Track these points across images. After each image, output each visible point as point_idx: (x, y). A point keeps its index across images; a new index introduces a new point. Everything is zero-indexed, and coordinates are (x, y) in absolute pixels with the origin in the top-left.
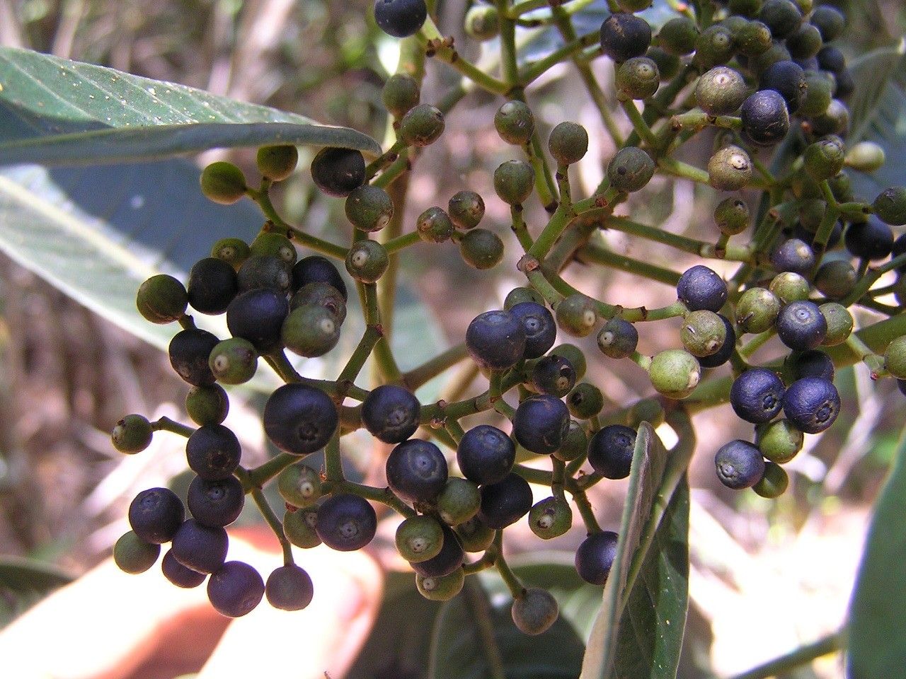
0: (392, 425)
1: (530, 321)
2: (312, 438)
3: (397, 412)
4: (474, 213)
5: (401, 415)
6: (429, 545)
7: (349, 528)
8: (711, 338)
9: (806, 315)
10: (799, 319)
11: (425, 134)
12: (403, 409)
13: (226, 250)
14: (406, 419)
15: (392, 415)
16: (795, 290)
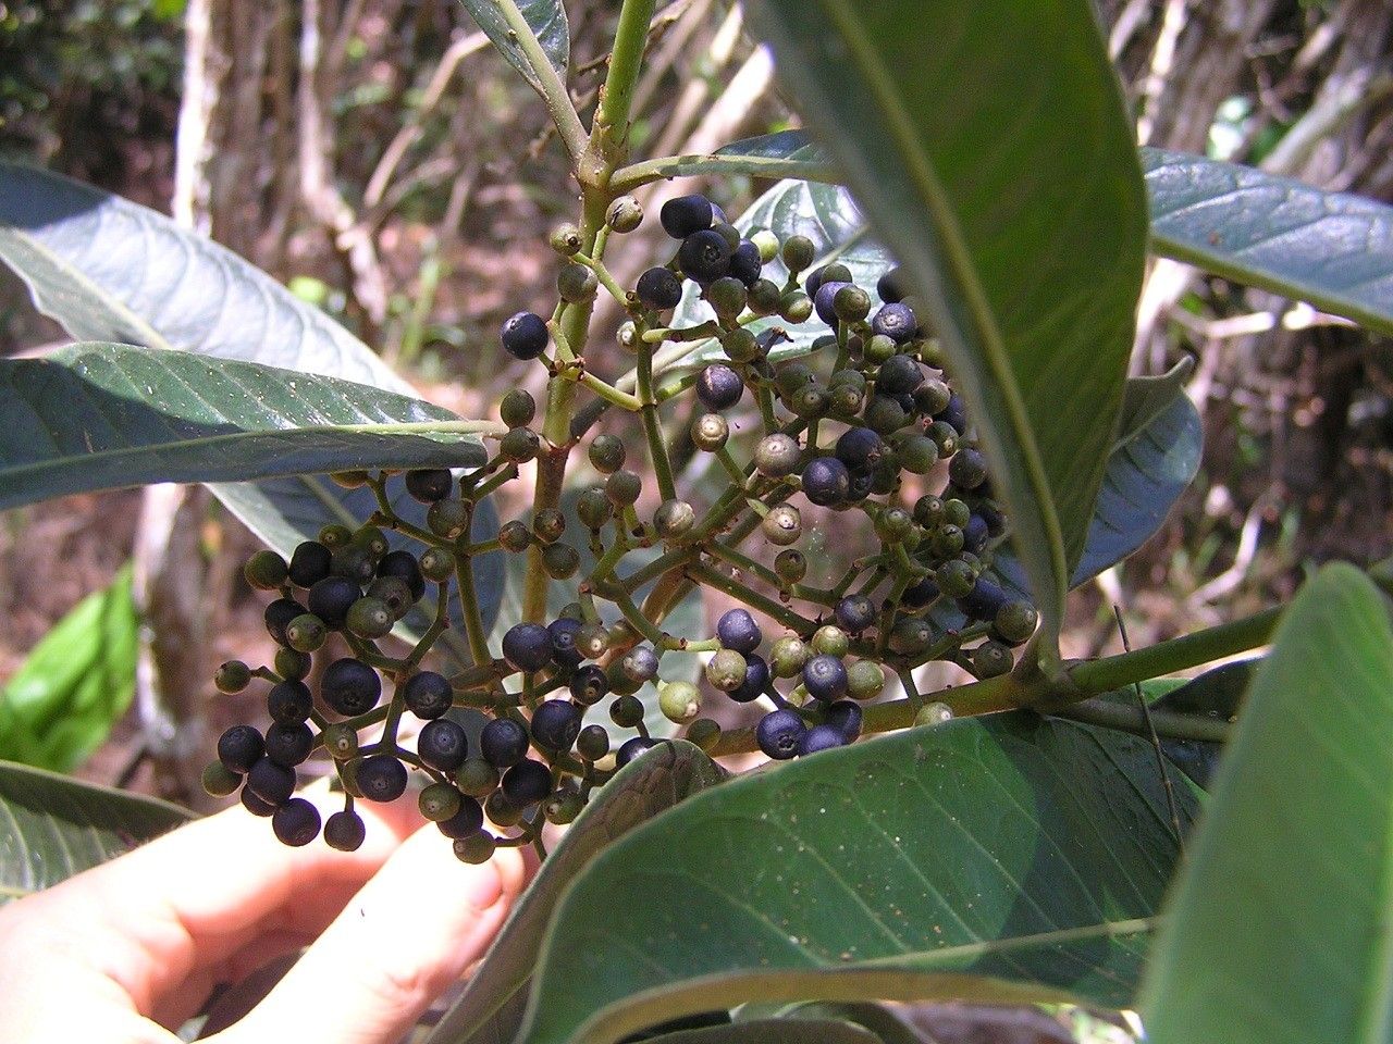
0: (423, 705)
1: (564, 636)
2: (355, 704)
3: (428, 695)
4: (552, 530)
5: (432, 698)
6: (441, 809)
7: (379, 783)
8: (727, 676)
9: (825, 669)
10: (818, 672)
11: (518, 455)
12: (433, 693)
13: (330, 535)
14: (435, 701)
15: (425, 697)
16: (830, 644)
